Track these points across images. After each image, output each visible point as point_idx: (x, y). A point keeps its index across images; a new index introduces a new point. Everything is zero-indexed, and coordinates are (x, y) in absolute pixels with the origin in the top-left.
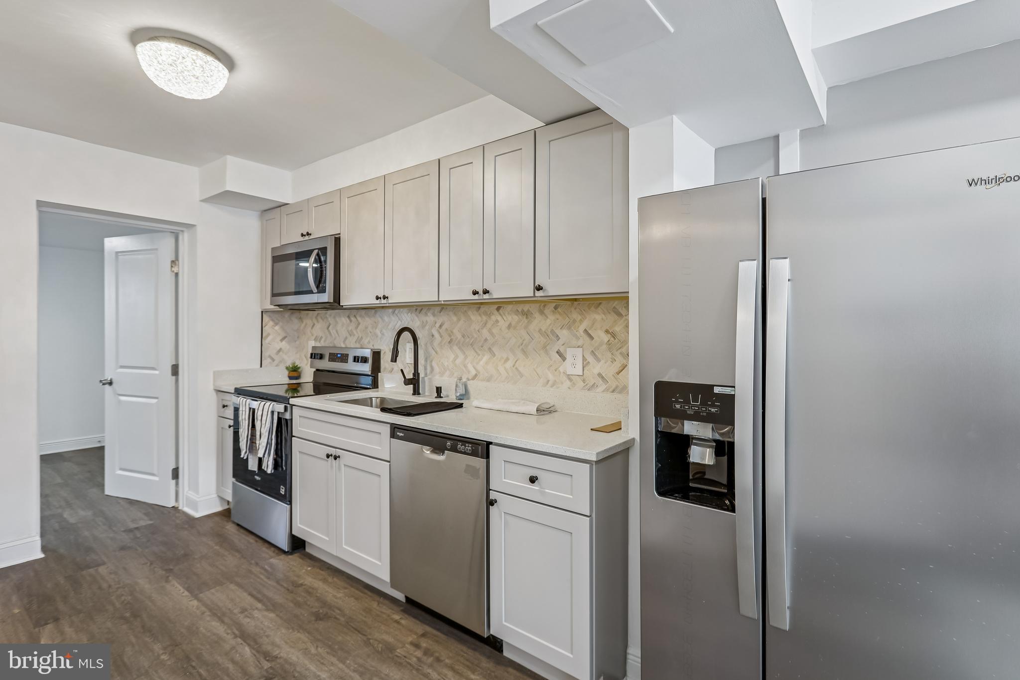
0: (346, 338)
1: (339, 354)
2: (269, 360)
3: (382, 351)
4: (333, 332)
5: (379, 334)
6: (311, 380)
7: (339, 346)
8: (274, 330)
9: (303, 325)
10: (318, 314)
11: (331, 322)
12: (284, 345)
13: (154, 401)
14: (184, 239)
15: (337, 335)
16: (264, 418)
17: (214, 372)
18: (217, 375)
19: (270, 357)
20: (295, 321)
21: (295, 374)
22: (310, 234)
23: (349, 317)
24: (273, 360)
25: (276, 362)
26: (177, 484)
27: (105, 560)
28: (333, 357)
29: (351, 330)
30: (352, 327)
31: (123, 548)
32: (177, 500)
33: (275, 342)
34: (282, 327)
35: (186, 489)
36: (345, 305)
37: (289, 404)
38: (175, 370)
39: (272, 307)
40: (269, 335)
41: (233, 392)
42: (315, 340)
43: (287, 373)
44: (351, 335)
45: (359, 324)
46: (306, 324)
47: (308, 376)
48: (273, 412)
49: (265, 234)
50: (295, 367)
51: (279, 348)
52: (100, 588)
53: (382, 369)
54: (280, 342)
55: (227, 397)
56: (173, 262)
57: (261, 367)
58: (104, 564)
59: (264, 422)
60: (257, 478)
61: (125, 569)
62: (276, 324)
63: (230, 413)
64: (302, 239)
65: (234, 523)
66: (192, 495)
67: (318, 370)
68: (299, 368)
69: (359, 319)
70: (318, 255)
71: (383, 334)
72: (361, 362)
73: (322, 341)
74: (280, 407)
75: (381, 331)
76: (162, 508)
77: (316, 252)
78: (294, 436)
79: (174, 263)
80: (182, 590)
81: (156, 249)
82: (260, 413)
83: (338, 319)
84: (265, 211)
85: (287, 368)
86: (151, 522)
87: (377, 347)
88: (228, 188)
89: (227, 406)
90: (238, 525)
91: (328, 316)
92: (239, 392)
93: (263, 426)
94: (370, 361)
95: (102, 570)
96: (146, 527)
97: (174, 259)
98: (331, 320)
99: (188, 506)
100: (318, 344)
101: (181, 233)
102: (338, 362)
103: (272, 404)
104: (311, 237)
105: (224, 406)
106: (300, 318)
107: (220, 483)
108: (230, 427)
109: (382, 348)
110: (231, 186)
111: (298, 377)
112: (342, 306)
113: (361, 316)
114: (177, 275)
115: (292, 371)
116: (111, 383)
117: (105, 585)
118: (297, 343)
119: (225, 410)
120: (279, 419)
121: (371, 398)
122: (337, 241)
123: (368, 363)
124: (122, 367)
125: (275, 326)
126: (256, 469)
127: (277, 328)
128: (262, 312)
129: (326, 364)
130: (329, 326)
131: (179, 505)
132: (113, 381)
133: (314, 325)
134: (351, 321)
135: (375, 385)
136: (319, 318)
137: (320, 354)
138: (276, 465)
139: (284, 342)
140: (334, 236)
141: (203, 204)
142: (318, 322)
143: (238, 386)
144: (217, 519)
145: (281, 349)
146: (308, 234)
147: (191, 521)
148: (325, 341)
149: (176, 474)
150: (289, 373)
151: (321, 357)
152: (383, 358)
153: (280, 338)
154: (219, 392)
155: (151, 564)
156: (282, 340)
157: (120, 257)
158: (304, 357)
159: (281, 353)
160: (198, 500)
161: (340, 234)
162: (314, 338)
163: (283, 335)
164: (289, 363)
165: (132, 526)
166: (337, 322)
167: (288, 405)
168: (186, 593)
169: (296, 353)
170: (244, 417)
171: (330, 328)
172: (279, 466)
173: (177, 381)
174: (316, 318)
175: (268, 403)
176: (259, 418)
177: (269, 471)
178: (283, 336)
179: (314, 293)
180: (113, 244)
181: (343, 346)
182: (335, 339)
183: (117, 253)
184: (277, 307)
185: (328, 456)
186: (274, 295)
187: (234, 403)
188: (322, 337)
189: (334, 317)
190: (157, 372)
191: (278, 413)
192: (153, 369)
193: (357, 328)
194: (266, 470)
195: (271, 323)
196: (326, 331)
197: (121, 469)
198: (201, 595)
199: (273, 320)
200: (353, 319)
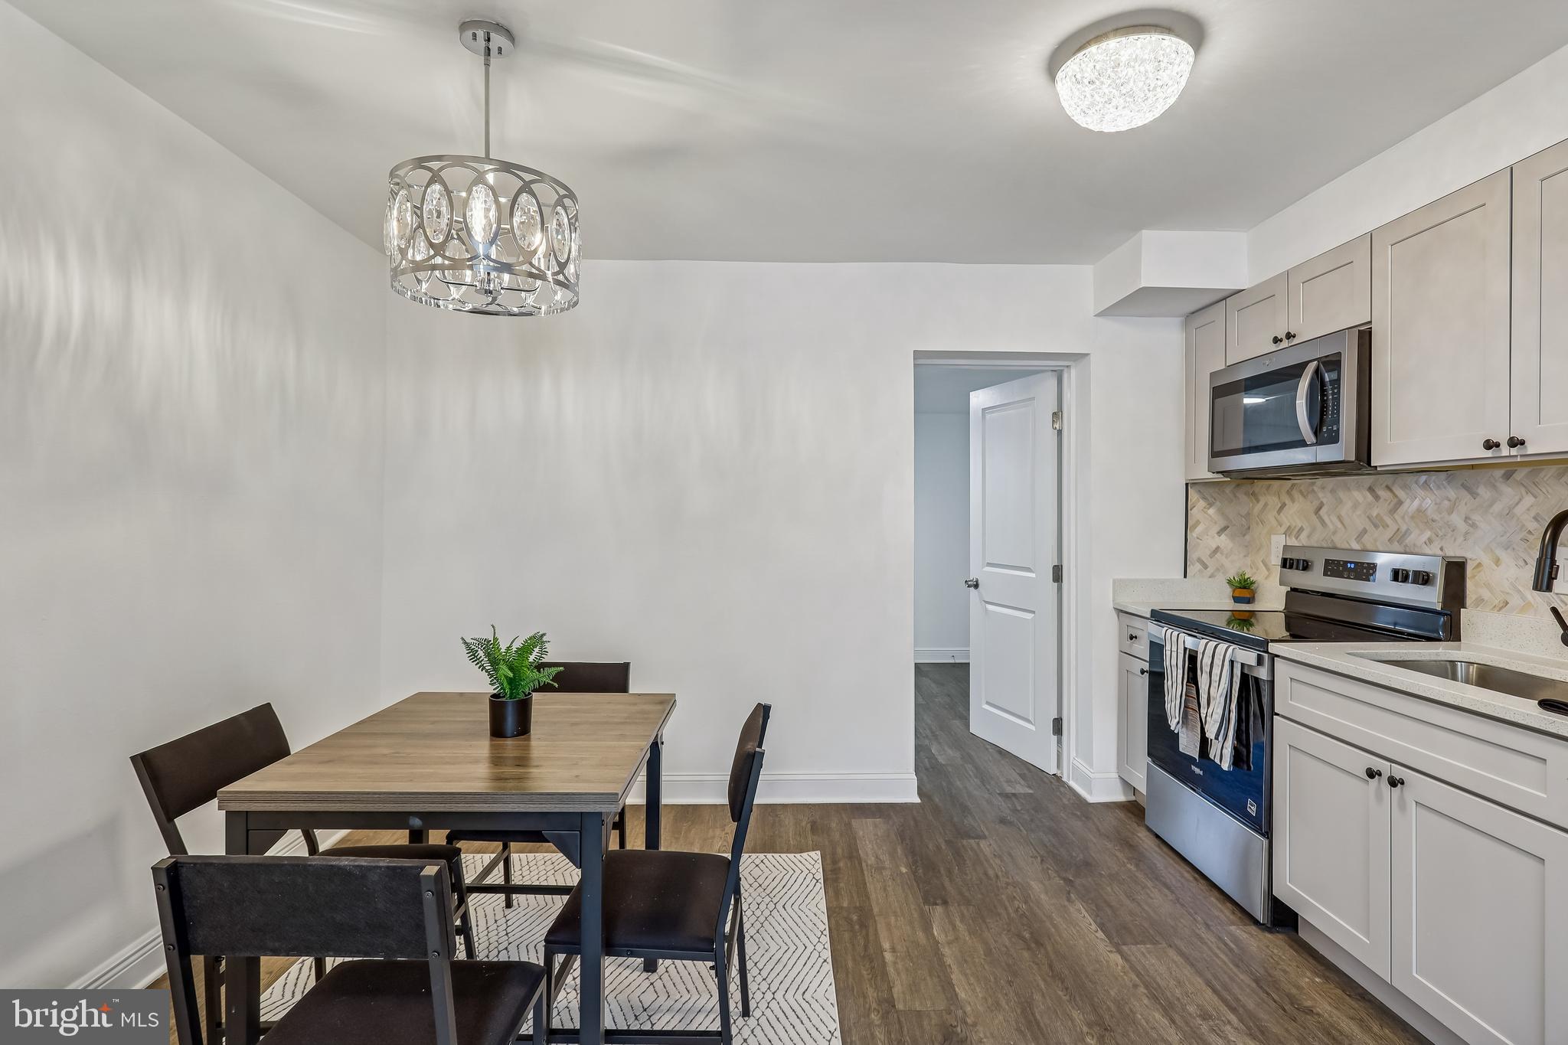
0: (1365, 531)
1: (1351, 563)
2: (1198, 566)
3: (1469, 561)
4: (1332, 521)
5: (1462, 527)
6: (1282, 607)
7: (1345, 546)
8: (1206, 515)
9: (1260, 506)
10: (1293, 485)
11: (1325, 501)
12: (1223, 541)
13: (1029, 616)
14: (1071, 378)
15: (1339, 525)
16: (1216, 671)
17: (1114, 581)
18: (1118, 584)
19: (1200, 560)
20: (1243, 498)
21: (1245, 594)
22: (1294, 336)
23: (1371, 489)
24: (1206, 567)
25: (1210, 570)
26: (1060, 742)
27: (987, 833)
28: (1334, 568)
29: (1378, 515)
30: (1379, 510)
31: (1003, 821)
32: (1059, 765)
33: (1209, 536)
34: (1221, 512)
35: (1073, 754)
36: (1380, 466)
37: (1267, 652)
38: (1058, 574)
39: (1210, 475)
40: (1198, 523)
41: (1149, 616)
42: (1285, 533)
43: (1228, 590)
44: (1376, 526)
45: (1400, 503)
46: (1266, 505)
47: (1272, 598)
48: (1232, 662)
49: (1191, 353)
50: (1245, 581)
51: (1214, 546)
52: (986, 874)
53: (1469, 601)
54: (1216, 536)
55: (1137, 623)
56: (1054, 414)
57: (1185, 576)
58: (984, 837)
59: (1215, 678)
60: (1197, 771)
61: (1010, 855)
62: (1211, 505)
63: (1142, 649)
64: (1273, 347)
65: (1150, 830)
66: (1080, 763)
67: (1294, 590)
68: (1253, 583)
69: (1401, 494)
70: (1317, 371)
71: (1474, 525)
72: (1414, 582)
73: (1303, 536)
74: (1249, 657)
75: (1467, 519)
76: (1040, 773)
77: (1312, 367)
78: (1277, 714)
79: (1057, 415)
80: (1094, 927)
81: (1033, 398)
82: (1207, 661)
83: (1341, 494)
84: (1193, 313)
85: (1230, 582)
86: (1031, 791)
87: (1454, 552)
88: (1143, 285)
89: (1136, 637)
90: (1157, 836)
91: (1315, 488)
92: (1158, 616)
93: (1215, 684)
94: (1440, 581)
95: (983, 844)
96: (1026, 795)
97: (1056, 411)
98: (1325, 497)
99: (1076, 781)
100: (1292, 542)
101: (1066, 369)
102: (1348, 578)
103: (1231, 648)
104: (1295, 341)
105: (1132, 637)
106: (1253, 494)
107: (1124, 756)
108: (1143, 672)
109: (1468, 555)
110: (1150, 278)
111: (1250, 600)
112: (1376, 467)
113: (1405, 487)
114: (1060, 432)
115: (1240, 588)
116: (976, 586)
117: (991, 873)
118: (1247, 537)
119: (1133, 643)
120: (1244, 677)
121: (1453, 663)
122: (1365, 337)
123: (1436, 586)
124: (989, 565)
125: (1209, 509)
126: (1195, 753)
127: (1211, 511)
128: (1187, 485)
129: (1315, 580)
130: (1321, 508)
131: (1062, 773)
132: (980, 582)
133: (1284, 505)
134: (1377, 498)
135: (1454, 633)
136: (1295, 493)
137: (1304, 561)
138: (1238, 758)
139: (1223, 537)
140: (1356, 329)
141: (1100, 319)
142: (1293, 502)
143: (1156, 608)
144: (1121, 815)
145: (1218, 548)
146: (1289, 336)
147: (1081, 806)
148: (1309, 537)
149: (1058, 727)
150: (1234, 591)
151: (1306, 566)
152: (1474, 577)
153: (1217, 528)
154: (1120, 612)
155: (1042, 860)
156: (1219, 533)
157: (988, 416)
158: (1262, 565)
159: (1218, 555)
160: (1092, 776)
161: (1370, 322)
162: (1283, 530)
163: (1222, 523)
164: (1232, 574)
165: (1009, 790)
166: (1340, 501)
167: (1266, 655)
168: (1100, 934)
169: (1245, 556)
170: (1174, 662)
171: (1322, 512)
172: (1243, 763)
173: (1060, 589)
174: (1288, 492)
175: (1223, 646)
176: (1207, 669)
177: (1226, 766)
178: (1223, 526)
179: (1307, 445)
180: (979, 399)
181: (1356, 546)
182: (1334, 533)
183: (984, 410)
184: (1220, 476)
185: (1371, 774)
186: (1215, 454)
187: (1150, 634)
188: (1301, 529)
189: (1333, 491)
190: (1033, 575)
191: (1243, 665)
192: (1028, 570)
193: (1393, 511)
194: (1217, 761)
195: (1202, 503)
196: (1314, 517)
197: (988, 703)
198: (1125, 948)
199: (1204, 498)
200: (1383, 493)
